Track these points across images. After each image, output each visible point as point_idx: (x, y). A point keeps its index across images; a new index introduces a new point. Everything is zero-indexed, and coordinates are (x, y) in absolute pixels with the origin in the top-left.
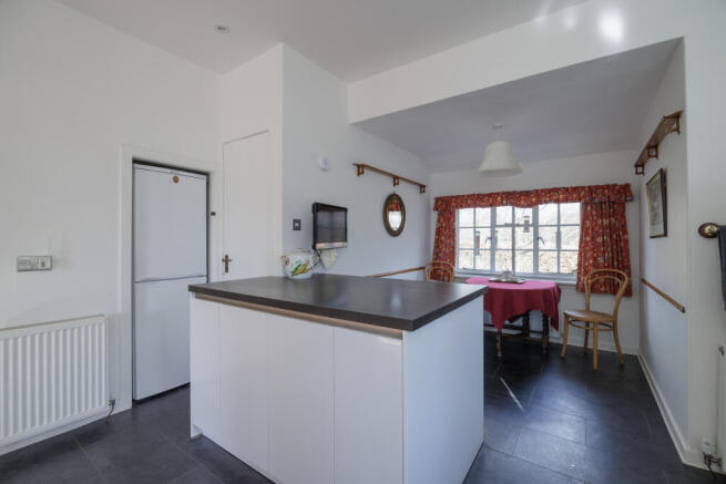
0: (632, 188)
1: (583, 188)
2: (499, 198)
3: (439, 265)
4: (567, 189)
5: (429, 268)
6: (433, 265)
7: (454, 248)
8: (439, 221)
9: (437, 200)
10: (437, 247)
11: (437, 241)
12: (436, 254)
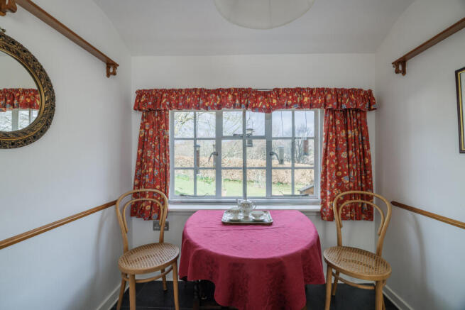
0: (374, 94)
1: (329, 90)
2: (230, 97)
3: (144, 195)
4: (311, 91)
5: (129, 200)
6: (135, 195)
7: (166, 167)
8: (143, 126)
9: (140, 94)
10: (140, 166)
11: (140, 157)
12: (140, 178)
